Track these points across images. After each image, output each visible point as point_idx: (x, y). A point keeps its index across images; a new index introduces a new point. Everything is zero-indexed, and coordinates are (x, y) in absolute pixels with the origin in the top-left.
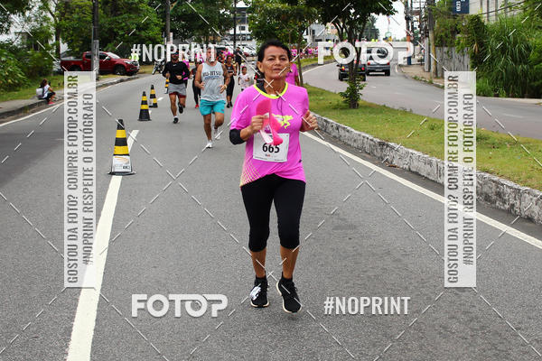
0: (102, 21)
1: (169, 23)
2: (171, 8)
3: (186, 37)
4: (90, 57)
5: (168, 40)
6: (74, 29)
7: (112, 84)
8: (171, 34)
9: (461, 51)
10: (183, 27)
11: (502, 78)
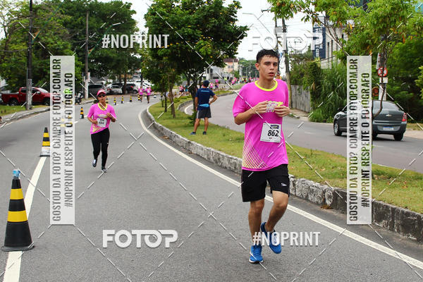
0: (34, 63)
1: (87, 64)
2: (89, 53)
3: (102, 75)
4: (25, 91)
5: (86, 78)
6: (11, 69)
7: (42, 112)
8: (89, 73)
9: (306, 89)
10: (100, 67)
11: (332, 109)
